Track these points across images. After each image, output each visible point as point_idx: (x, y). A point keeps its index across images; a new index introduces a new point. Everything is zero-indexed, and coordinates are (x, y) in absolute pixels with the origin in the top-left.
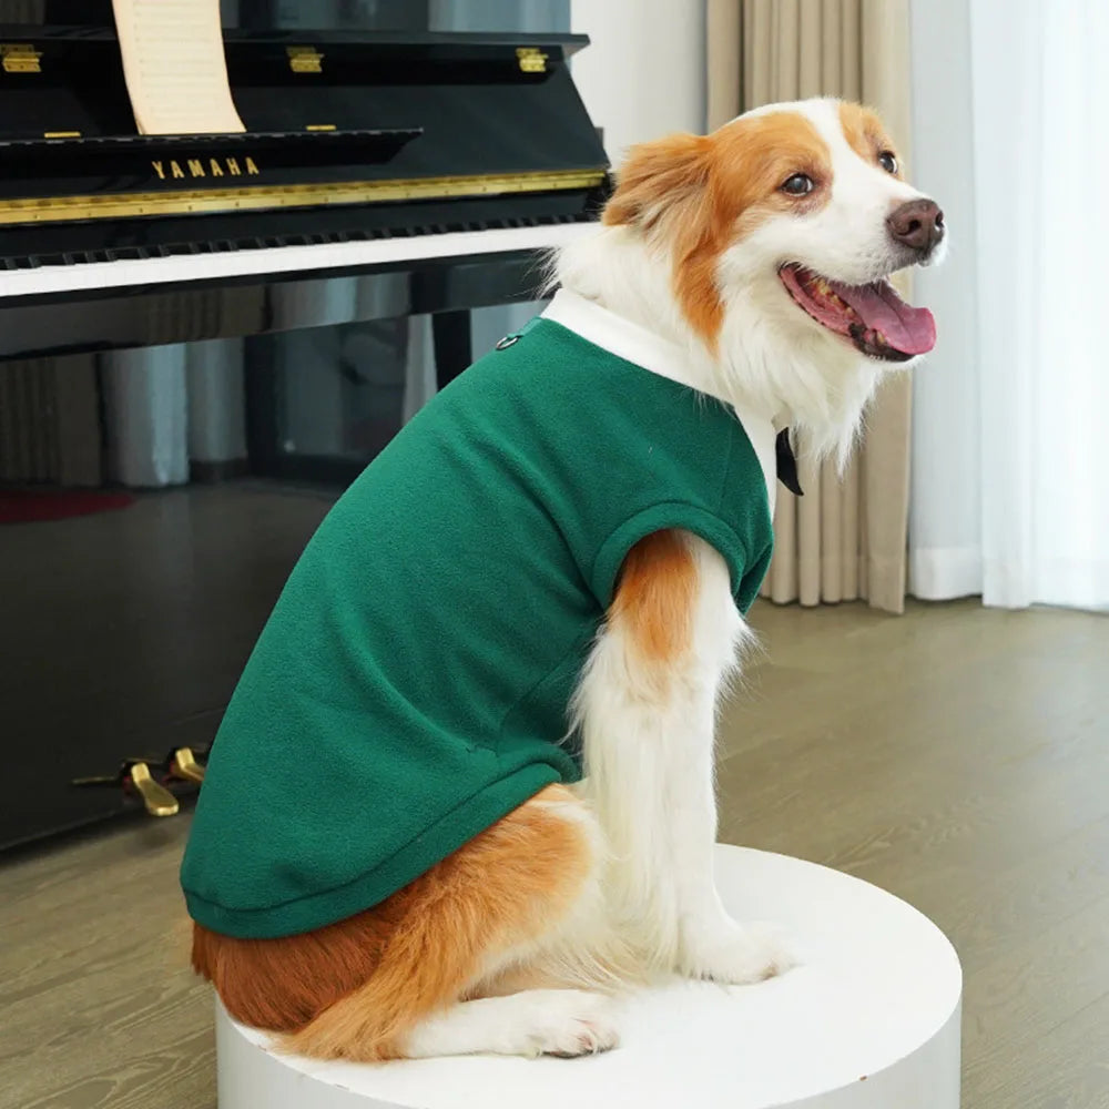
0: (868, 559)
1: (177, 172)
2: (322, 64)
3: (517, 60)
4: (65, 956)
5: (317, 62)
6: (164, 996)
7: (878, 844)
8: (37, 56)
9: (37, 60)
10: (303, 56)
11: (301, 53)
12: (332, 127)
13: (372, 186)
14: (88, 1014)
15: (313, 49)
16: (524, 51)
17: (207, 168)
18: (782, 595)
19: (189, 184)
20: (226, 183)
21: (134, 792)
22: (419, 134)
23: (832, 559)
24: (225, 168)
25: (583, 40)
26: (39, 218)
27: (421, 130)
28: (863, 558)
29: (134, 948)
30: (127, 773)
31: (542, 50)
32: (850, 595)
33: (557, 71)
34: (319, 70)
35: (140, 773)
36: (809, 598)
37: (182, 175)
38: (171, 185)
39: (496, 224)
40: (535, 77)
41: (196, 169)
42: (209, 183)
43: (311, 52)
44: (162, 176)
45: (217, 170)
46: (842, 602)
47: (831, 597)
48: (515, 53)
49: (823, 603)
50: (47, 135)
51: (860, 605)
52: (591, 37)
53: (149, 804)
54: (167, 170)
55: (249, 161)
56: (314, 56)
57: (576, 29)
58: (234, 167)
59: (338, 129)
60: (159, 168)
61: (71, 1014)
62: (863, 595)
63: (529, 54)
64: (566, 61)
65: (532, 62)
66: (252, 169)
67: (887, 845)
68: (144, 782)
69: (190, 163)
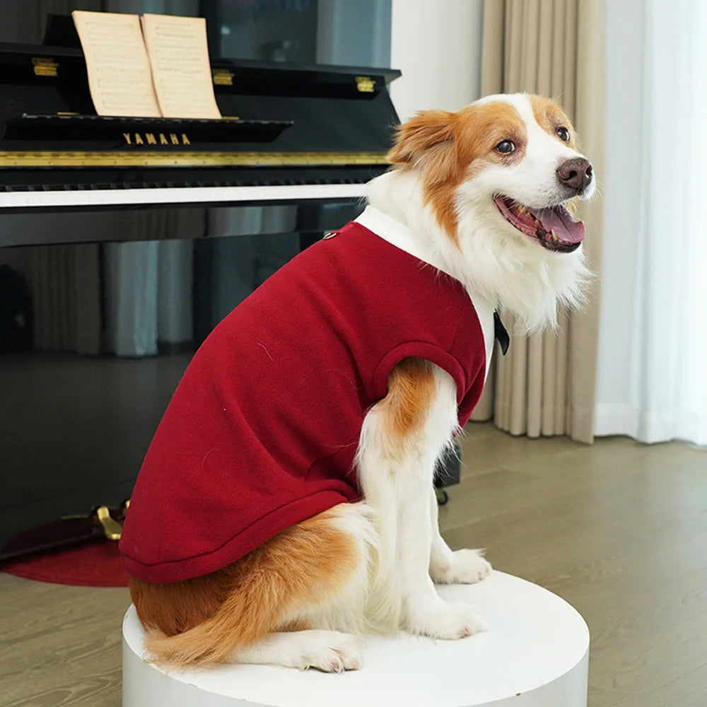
0: (572, 409)
1: (139, 140)
2: (233, 80)
3: (356, 84)
4: (48, 619)
5: (230, 79)
6: (106, 645)
7: (562, 576)
8: (55, 67)
9: (55, 69)
10: (220, 74)
11: (220, 72)
12: (237, 118)
13: (261, 156)
14: (58, 653)
15: (228, 71)
16: (360, 78)
17: (158, 139)
18: (517, 430)
19: (146, 148)
20: (169, 149)
21: (99, 525)
22: (290, 125)
23: (549, 408)
24: (169, 139)
25: (398, 73)
26: (52, 164)
27: (292, 122)
28: (569, 409)
29: (90, 617)
30: (95, 513)
31: (372, 78)
32: (559, 432)
33: (381, 93)
34: (231, 83)
35: (103, 513)
36: (534, 432)
37: (142, 142)
38: (135, 148)
39: (336, 182)
40: (366, 95)
41: (151, 139)
42: (158, 148)
43: (226, 72)
44: (129, 142)
45: (164, 141)
46: (553, 437)
47: (548, 432)
48: (354, 80)
49: (542, 436)
50: (59, 113)
51: (565, 438)
52: (403, 72)
53: (107, 532)
54: (133, 139)
55: (184, 136)
56: (229, 74)
57: (394, 67)
58: (174, 139)
59: (240, 119)
60: (127, 137)
61: (48, 652)
62: (568, 432)
63: (363, 80)
64: (387, 86)
65: (365, 86)
66: (186, 141)
67: (568, 576)
68: (105, 519)
69: (147, 135)
